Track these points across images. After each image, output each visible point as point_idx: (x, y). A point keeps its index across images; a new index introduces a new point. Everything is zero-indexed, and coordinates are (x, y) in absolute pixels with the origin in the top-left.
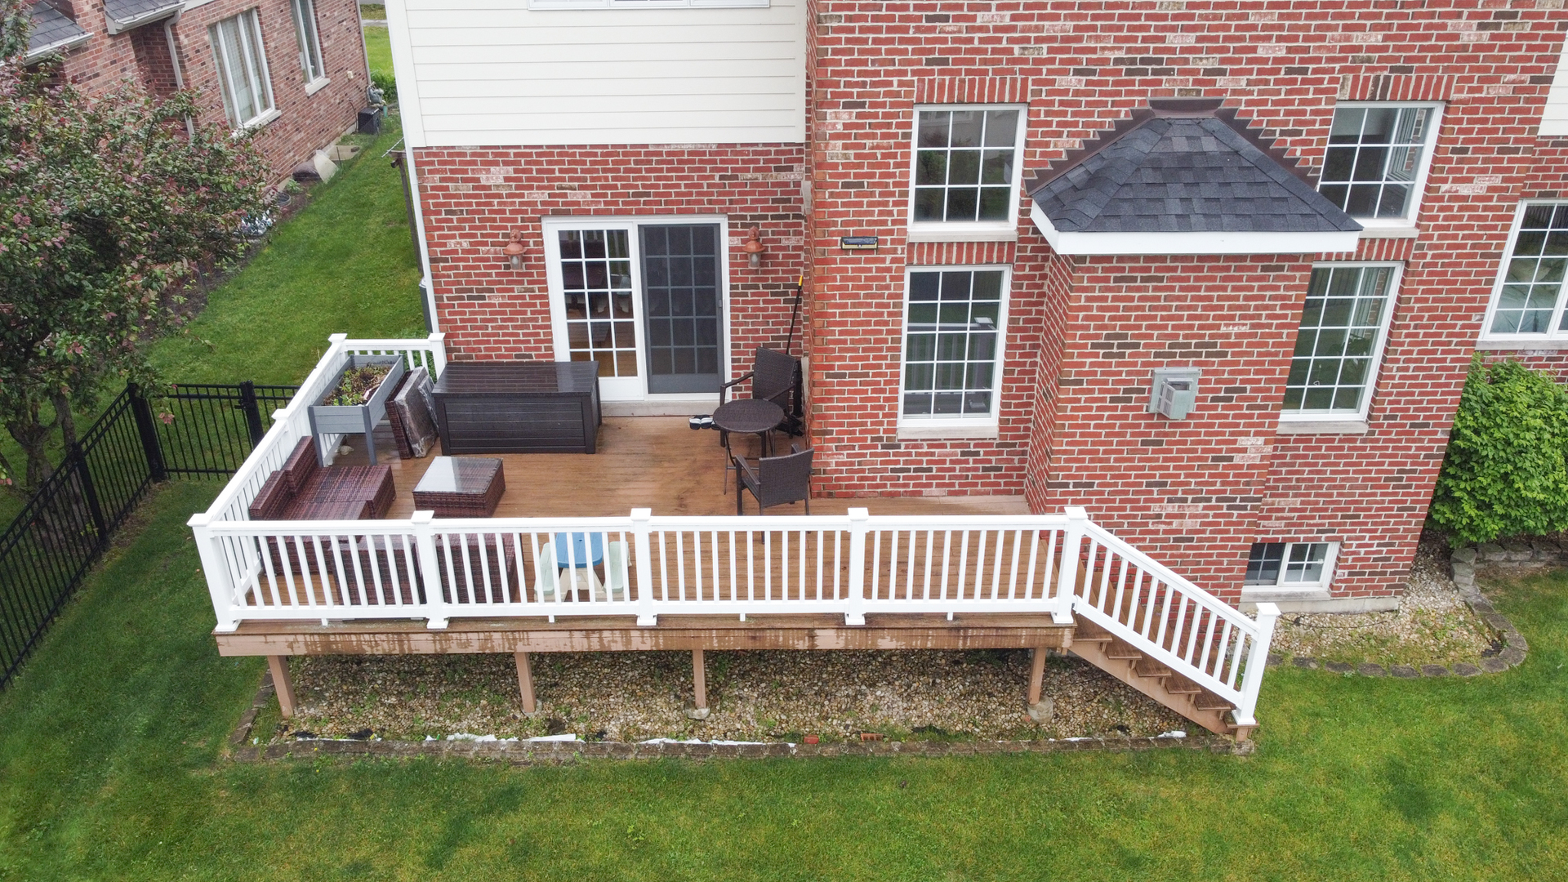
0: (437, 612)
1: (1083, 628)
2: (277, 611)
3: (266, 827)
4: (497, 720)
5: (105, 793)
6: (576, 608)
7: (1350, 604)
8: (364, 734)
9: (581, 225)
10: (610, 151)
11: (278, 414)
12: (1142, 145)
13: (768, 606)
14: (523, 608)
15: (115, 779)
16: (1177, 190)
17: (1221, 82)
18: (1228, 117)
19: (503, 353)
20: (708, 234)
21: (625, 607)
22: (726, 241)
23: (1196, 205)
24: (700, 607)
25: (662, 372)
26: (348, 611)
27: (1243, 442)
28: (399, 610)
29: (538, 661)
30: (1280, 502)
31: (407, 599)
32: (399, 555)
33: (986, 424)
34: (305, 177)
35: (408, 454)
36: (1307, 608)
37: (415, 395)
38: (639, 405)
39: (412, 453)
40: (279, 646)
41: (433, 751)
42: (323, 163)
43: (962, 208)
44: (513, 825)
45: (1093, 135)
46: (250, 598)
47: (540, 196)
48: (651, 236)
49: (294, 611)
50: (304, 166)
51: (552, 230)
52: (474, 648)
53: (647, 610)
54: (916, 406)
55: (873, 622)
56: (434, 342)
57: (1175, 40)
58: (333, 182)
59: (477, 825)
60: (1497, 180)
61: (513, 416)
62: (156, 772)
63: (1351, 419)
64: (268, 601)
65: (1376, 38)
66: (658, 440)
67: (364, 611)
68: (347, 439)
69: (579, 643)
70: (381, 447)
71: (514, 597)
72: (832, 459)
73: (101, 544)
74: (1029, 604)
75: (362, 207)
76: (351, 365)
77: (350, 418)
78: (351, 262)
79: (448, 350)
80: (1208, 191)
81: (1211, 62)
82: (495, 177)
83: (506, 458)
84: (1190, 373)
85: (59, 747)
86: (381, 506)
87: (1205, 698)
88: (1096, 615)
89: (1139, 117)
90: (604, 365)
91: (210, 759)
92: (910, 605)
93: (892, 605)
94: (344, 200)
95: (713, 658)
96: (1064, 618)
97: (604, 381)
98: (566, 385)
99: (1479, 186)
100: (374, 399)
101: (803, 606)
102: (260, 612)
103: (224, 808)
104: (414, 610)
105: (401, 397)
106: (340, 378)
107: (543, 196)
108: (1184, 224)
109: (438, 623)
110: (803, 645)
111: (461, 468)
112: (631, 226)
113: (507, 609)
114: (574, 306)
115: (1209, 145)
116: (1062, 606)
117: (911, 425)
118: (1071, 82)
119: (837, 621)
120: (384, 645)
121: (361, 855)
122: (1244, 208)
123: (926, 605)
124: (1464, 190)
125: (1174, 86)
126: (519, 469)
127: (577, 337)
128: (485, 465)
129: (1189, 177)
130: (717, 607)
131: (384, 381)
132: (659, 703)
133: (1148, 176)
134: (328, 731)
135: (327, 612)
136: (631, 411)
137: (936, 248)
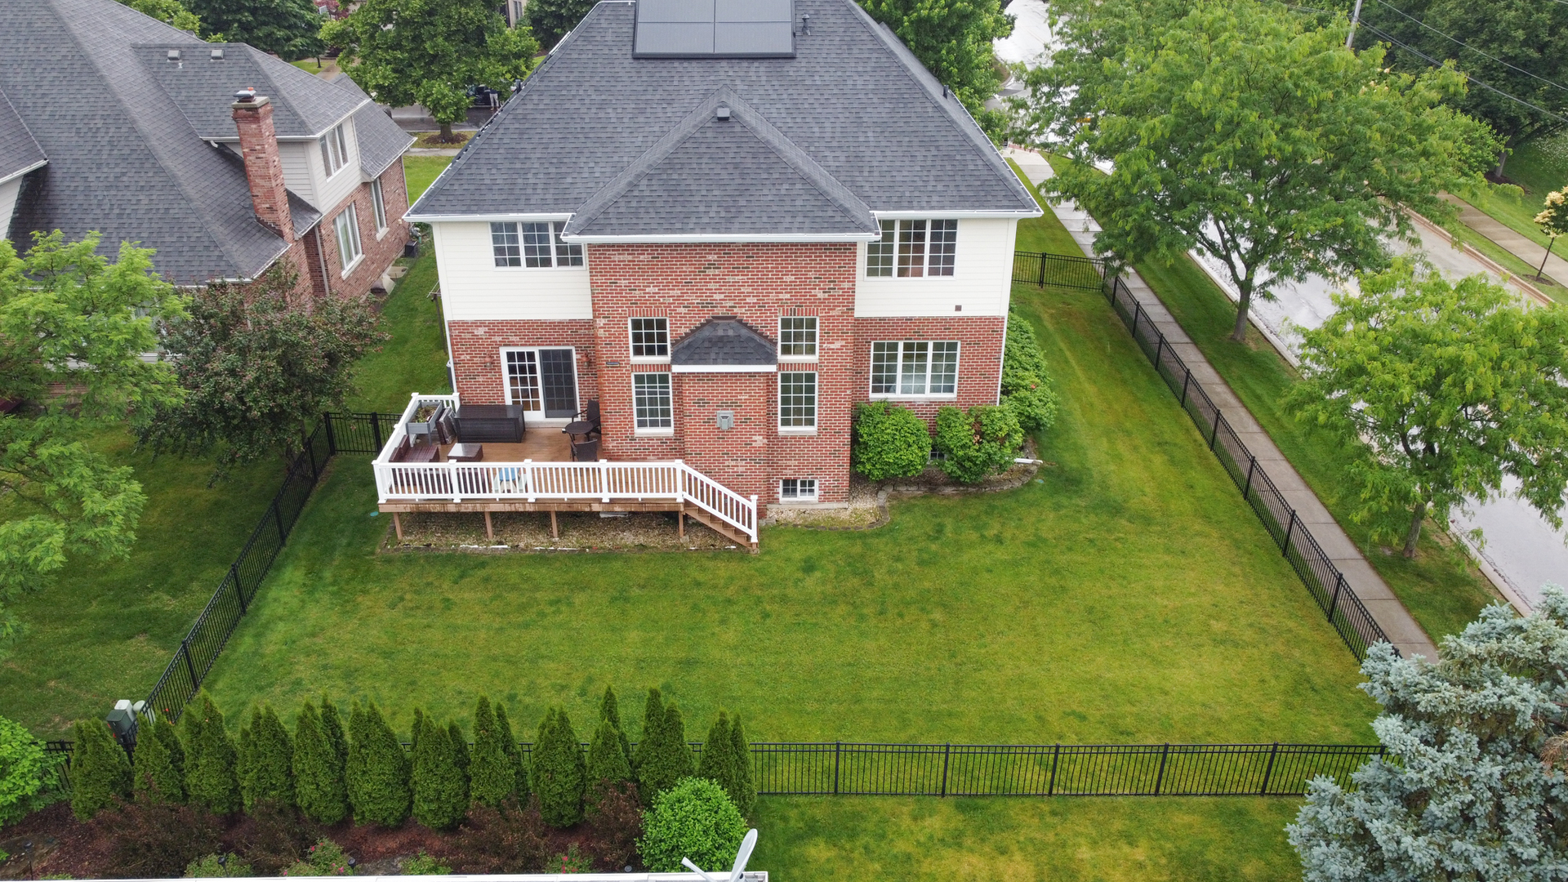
0: (457, 497)
1: (687, 503)
2: (400, 496)
3: (396, 572)
4: (479, 541)
5: (336, 563)
6: (507, 495)
7: (827, 505)
8: (430, 545)
9: (516, 350)
10: (526, 322)
11: (396, 426)
12: (707, 332)
13: (574, 495)
14: (487, 495)
15: (338, 558)
16: (715, 349)
17: (735, 310)
18: (740, 321)
19: (484, 401)
20: (568, 354)
21: (523, 495)
22: (575, 357)
23: (721, 356)
24: (550, 495)
25: (552, 409)
26: (426, 496)
27: (754, 438)
28: (443, 496)
29: (493, 514)
30: (789, 463)
31: (446, 492)
32: (444, 476)
33: (669, 431)
34: (378, 291)
35: (444, 443)
36: (810, 507)
37: (447, 418)
38: (542, 423)
39: (445, 442)
40: (401, 508)
41: (455, 550)
42: (386, 282)
43: (650, 351)
44: (482, 573)
45: (692, 327)
46: (391, 491)
47: (498, 339)
48: (544, 354)
49: (407, 496)
50: (377, 284)
51: (503, 352)
52: (470, 510)
53: (532, 497)
54: (642, 424)
55: (613, 501)
56: (455, 397)
57: (716, 297)
58: (394, 293)
59: (471, 572)
60: (843, 343)
61: (487, 427)
62: (354, 557)
63: (812, 430)
64: (397, 492)
65: (788, 296)
66: (549, 438)
67: (431, 496)
68: (419, 436)
69: (507, 508)
70: (434, 440)
71: (485, 491)
72: (610, 444)
73: (315, 481)
74: (667, 495)
75: (411, 311)
76: (420, 406)
77: (422, 427)
78: (408, 346)
79: (461, 400)
80: (726, 350)
81: (731, 303)
82: (480, 331)
83: (484, 445)
84: (729, 413)
85: (315, 549)
86: (436, 459)
87: (737, 532)
88: (692, 499)
89: (708, 322)
90: (526, 406)
91: (373, 553)
92: (624, 495)
93: (618, 495)
94: (400, 306)
95: (559, 514)
96: (680, 500)
97: (526, 413)
98: (511, 415)
99: (837, 345)
100: (431, 420)
101: (587, 495)
102: (394, 496)
103: (379, 567)
104: (449, 496)
105: (442, 419)
106: (417, 412)
107: (500, 339)
108: (715, 362)
109: (457, 500)
110: (587, 509)
111: (465, 447)
112: (536, 350)
113: (482, 495)
114: (513, 381)
115: (731, 333)
116: (680, 496)
117: (640, 432)
118: (682, 310)
119: (599, 501)
120: (438, 508)
121: (430, 580)
122: (738, 356)
123: (630, 495)
124: (832, 346)
125: (719, 312)
126: (487, 448)
127: (515, 394)
128: (476, 447)
129: (720, 345)
130: (556, 495)
131: (435, 413)
132: (540, 537)
133: (707, 344)
134: (416, 544)
135: (418, 496)
136: (538, 425)
137: (641, 366)
